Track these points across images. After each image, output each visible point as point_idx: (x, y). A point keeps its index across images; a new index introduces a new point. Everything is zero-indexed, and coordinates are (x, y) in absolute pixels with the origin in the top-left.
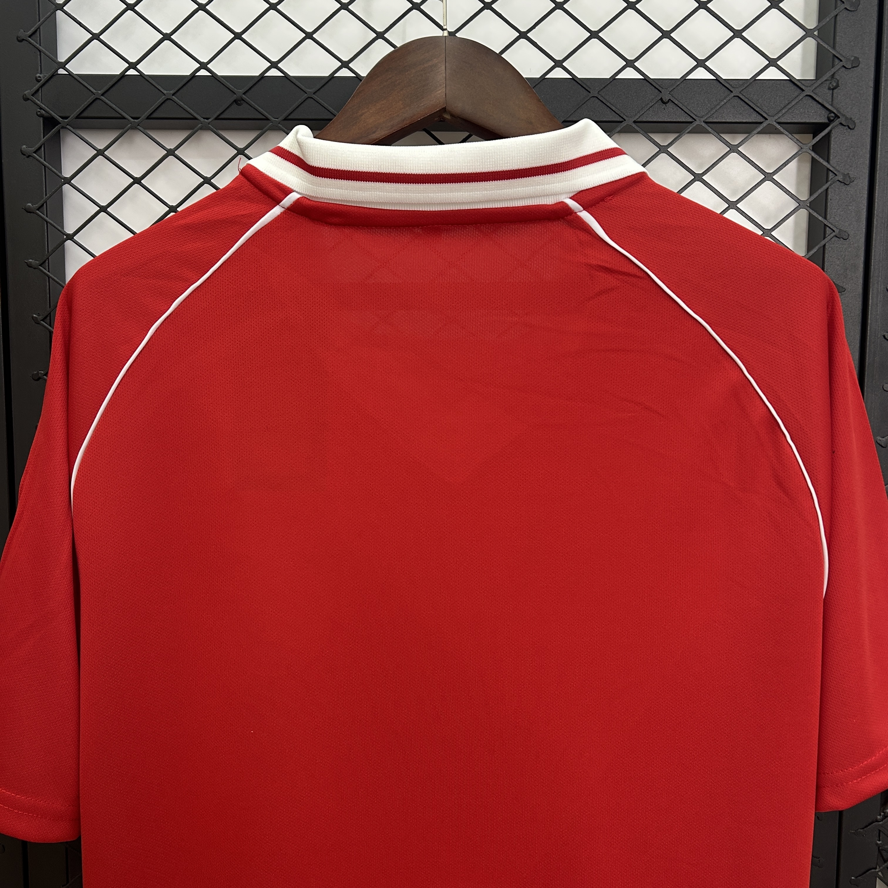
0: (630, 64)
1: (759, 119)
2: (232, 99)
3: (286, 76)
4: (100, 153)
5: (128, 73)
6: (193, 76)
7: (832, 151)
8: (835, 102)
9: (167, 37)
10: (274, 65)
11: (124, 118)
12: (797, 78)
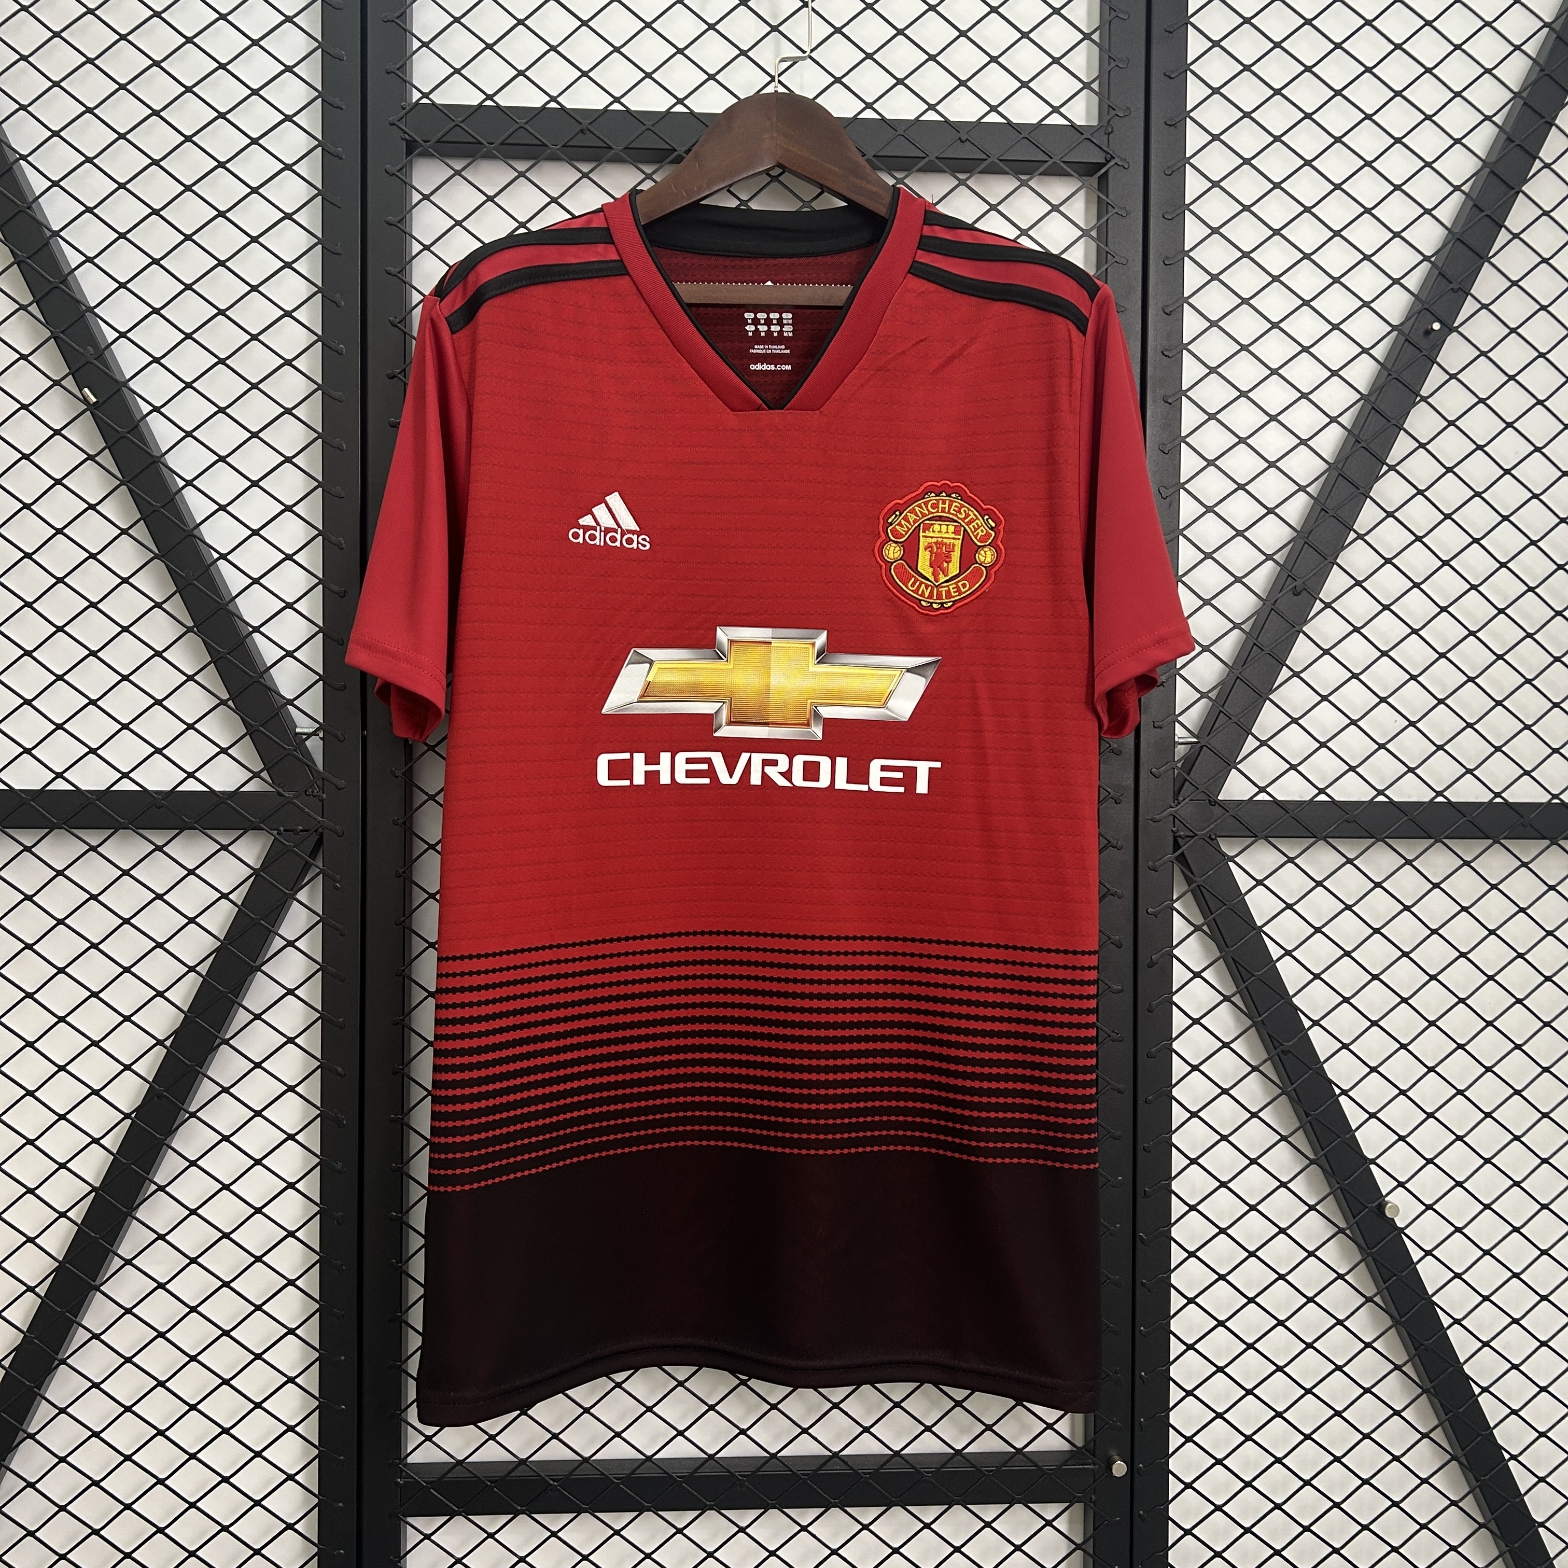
0: (932, 107)
1: (1046, 158)
2: (579, 129)
3: (628, 110)
4: (458, 173)
5: (485, 104)
6: (544, 107)
7: (1110, 186)
8: (1111, 146)
9: (521, 73)
10: (617, 100)
11: (481, 143)
12: (1078, 124)
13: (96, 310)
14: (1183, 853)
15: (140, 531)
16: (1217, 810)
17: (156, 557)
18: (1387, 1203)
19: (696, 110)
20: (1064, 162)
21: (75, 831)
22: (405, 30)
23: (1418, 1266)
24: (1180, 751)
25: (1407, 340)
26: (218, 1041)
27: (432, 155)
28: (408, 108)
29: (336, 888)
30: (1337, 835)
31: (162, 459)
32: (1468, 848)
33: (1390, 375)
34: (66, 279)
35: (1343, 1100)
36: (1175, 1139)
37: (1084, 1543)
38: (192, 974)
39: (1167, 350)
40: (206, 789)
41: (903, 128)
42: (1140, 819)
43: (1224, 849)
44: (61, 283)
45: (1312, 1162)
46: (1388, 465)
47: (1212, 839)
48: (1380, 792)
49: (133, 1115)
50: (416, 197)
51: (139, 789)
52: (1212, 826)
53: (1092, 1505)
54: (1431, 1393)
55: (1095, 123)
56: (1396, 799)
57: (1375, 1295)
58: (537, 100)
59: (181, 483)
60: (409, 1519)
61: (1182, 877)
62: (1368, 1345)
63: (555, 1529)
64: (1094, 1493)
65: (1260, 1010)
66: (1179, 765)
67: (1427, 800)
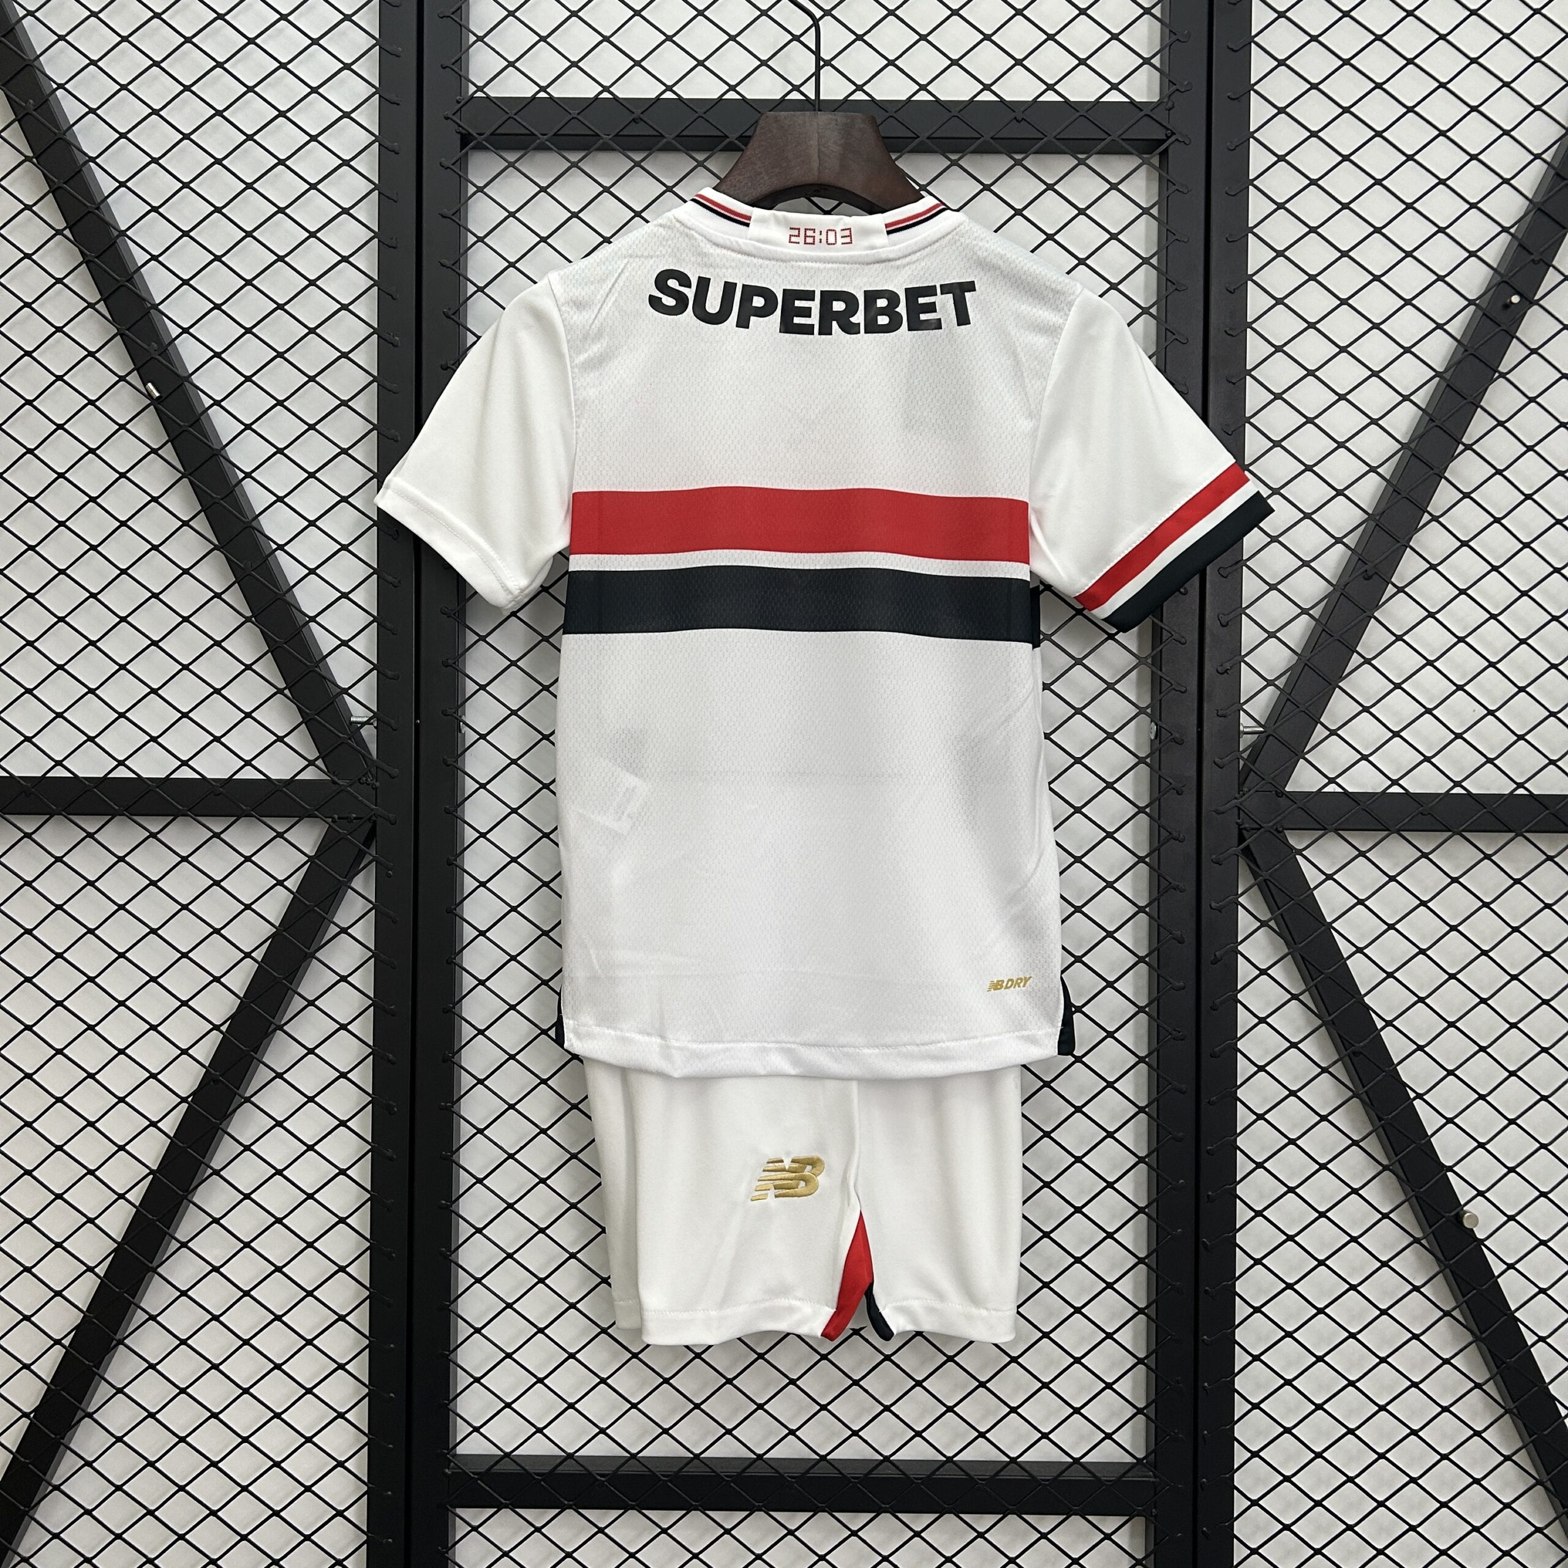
13: (160, 307)
14: (1248, 847)
15: (201, 523)
16: (1283, 801)
17: (216, 548)
18: (1466, 1212)
19: (748, 97)
20: (1123, 140)
21: (135, 818)
22: (461, 25)
23: (1499, 1280)
24: (1245, 742)
25: (1484, 314)
26: (273, 1027)
27: (486, 149)
28: (463, 102)
29: (389, 876)
30: (1411, 828)
31: (223, 452)
32: (1550, 843)
33: (1466, 351)
34: (132, 277)
35: (1418, 1103)
36: (1240, 1141)
37: (1144, 1559)
38: (248, 960)
39: (1231, 329)
40: (262, 777)
41: (958, 109)
42: (1203, 811)
43: (1292, 842)
44: (127, 281)
45: (1385, 1168)
46: (1464, 444)
47: (1279, 832)
48: (1457, 784)
49: (190, 1099)
50: (472, 189)
51: (198, 777)
52: (1279, 818)
53: (1152, 1519)
54: (1515, 1415)
55: (1156, 100)
56: (1474, 791)
57: (1454, 1309)
58: (590, 91)
59: (241, 475)
60: (459, 1511)
61: (1249, 871)
62: (1446, 1362)
63: (602, 1525)
64: (1155, 1507)
65: (1330, 1010)
66: (1245, 755)
67: (1507, 792)
